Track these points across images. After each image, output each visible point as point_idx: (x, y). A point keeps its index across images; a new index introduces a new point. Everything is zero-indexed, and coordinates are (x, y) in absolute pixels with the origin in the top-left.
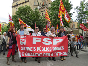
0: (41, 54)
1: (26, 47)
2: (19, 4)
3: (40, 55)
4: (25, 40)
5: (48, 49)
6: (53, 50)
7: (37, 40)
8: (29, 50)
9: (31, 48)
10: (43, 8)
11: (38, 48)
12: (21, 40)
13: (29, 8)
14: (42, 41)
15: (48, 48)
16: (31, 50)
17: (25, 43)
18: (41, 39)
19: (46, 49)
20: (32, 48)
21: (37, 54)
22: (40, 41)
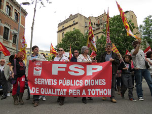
0: (65, 90)
1: (42, 79)
2: (66, 28)
3: (64, 92)
4: (41, 68)
5: (78, 83)
6: (86, 85)
7: (59, 67)
8: (46, 84)
9: (49, 80)
10: (97, 30)
11: (61, 80)
12: (35, 68)
13: (78, 32)
14: (68, 69)
15: (78, 81)
16: (49, 84)
17: (40, 72)
18: (65, 66)
19: (73, 83)
20: (51, 80)
21: (59, 90)
22: (64, 70)
